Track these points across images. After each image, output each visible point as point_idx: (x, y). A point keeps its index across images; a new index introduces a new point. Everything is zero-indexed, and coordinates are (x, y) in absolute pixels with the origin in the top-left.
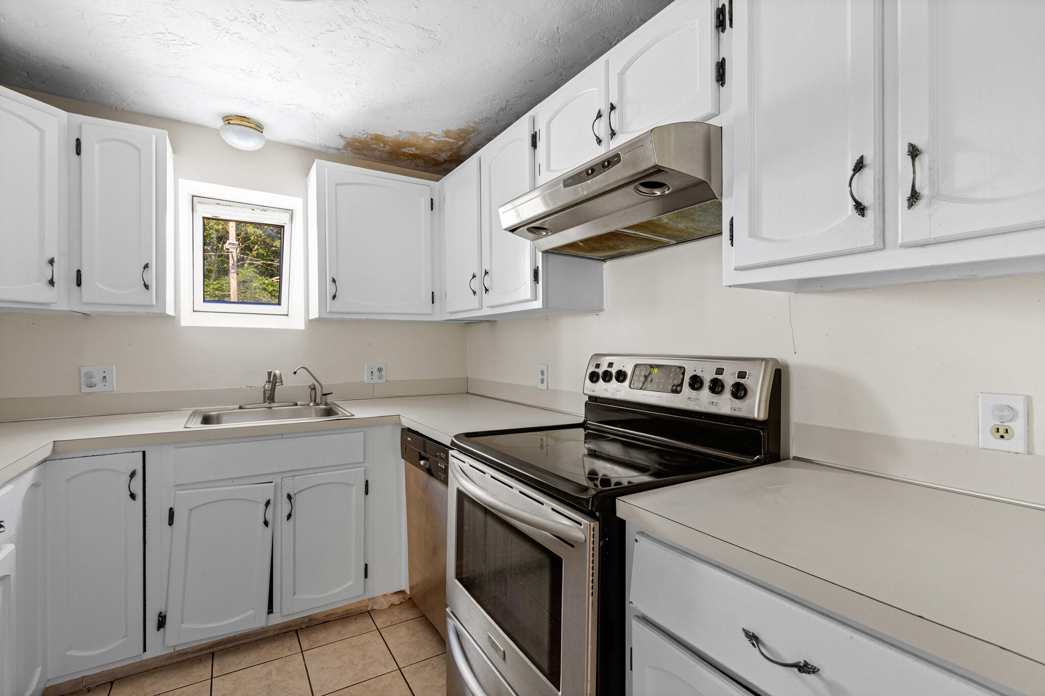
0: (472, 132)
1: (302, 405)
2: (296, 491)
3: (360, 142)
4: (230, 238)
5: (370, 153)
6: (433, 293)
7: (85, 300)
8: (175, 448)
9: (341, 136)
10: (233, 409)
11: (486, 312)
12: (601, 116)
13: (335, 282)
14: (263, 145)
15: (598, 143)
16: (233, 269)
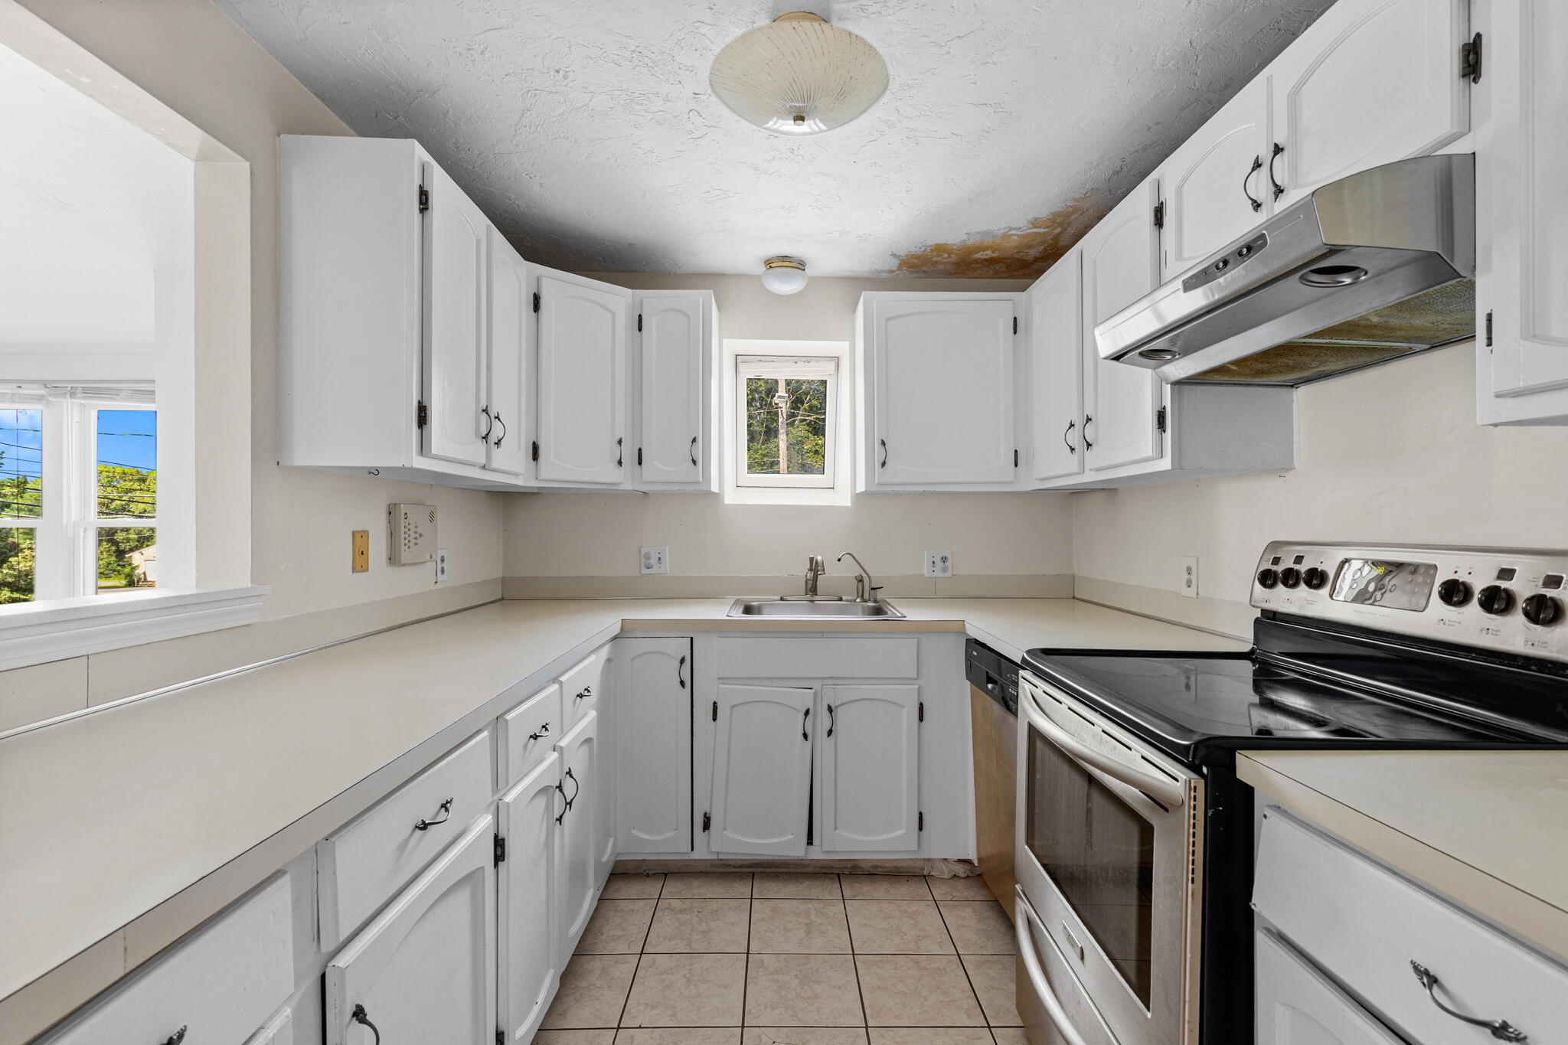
0: (1073, 213)
1: (847, 601)
2: (837, 704)
3: (918, 257)
4: (779, 390)
5: (932, 268)
6: (1016, 451)
7: (645, 479)
8: (719, 637)
9: (894, 255)
10: (774, 600)
11: (1089, 477)
12: (1259, 166)
13: (885, 445)
14: (805, 285)
15: (1254, 209)
16: (782, 429)
